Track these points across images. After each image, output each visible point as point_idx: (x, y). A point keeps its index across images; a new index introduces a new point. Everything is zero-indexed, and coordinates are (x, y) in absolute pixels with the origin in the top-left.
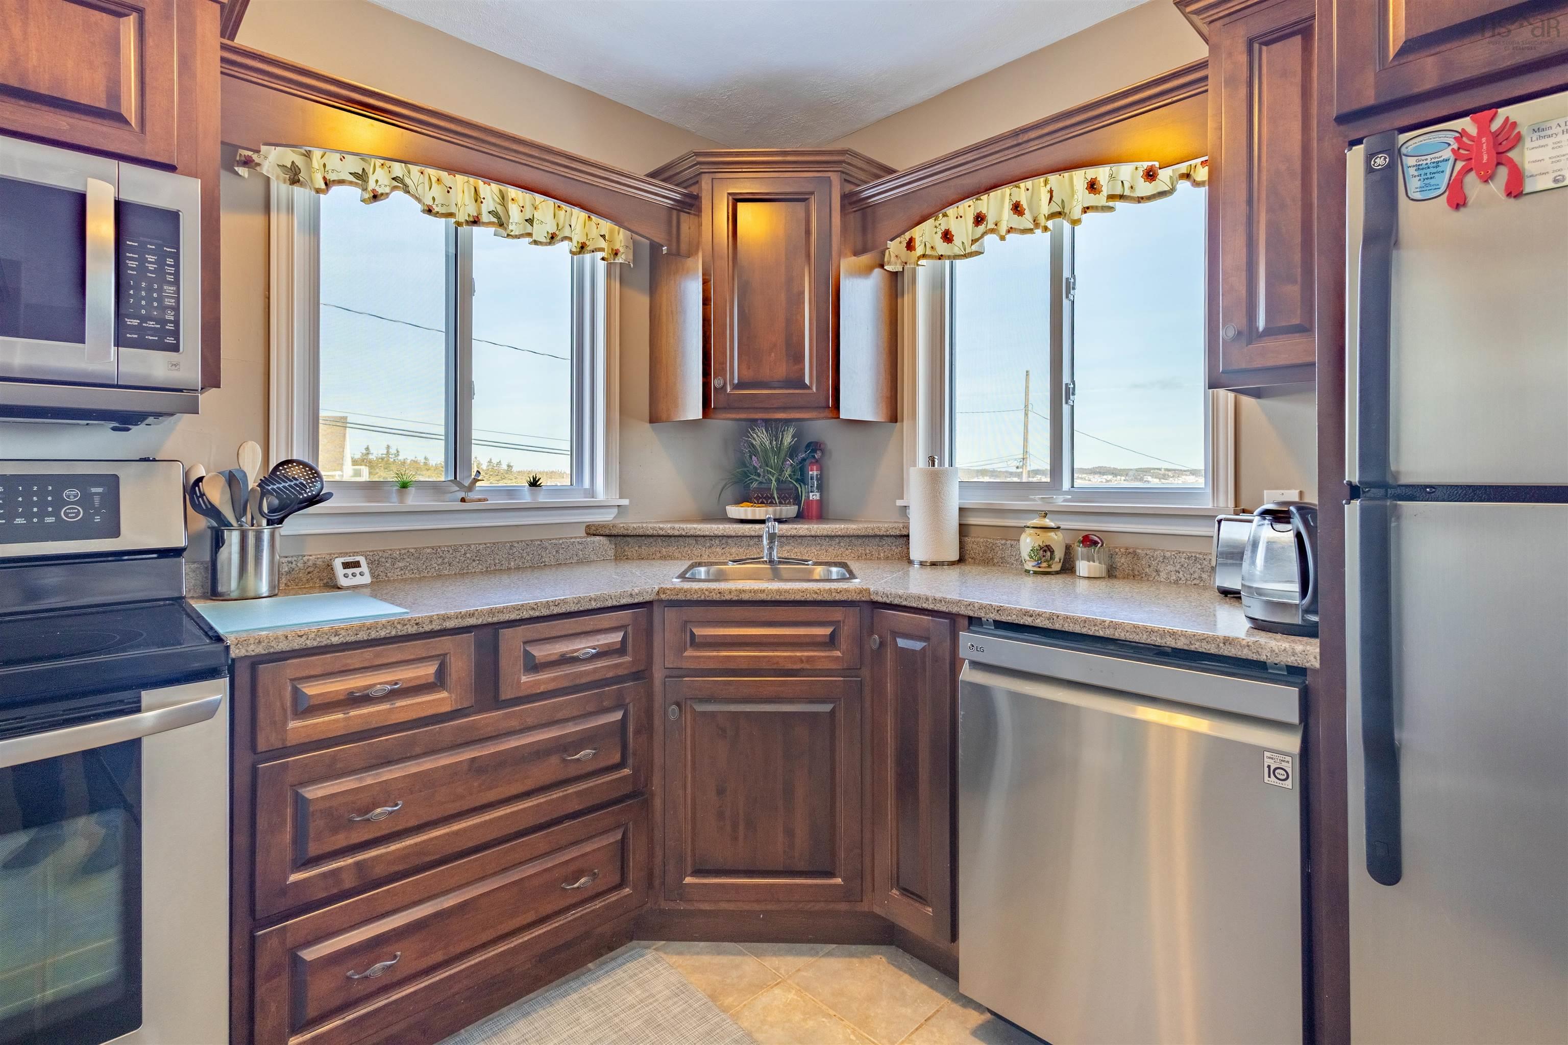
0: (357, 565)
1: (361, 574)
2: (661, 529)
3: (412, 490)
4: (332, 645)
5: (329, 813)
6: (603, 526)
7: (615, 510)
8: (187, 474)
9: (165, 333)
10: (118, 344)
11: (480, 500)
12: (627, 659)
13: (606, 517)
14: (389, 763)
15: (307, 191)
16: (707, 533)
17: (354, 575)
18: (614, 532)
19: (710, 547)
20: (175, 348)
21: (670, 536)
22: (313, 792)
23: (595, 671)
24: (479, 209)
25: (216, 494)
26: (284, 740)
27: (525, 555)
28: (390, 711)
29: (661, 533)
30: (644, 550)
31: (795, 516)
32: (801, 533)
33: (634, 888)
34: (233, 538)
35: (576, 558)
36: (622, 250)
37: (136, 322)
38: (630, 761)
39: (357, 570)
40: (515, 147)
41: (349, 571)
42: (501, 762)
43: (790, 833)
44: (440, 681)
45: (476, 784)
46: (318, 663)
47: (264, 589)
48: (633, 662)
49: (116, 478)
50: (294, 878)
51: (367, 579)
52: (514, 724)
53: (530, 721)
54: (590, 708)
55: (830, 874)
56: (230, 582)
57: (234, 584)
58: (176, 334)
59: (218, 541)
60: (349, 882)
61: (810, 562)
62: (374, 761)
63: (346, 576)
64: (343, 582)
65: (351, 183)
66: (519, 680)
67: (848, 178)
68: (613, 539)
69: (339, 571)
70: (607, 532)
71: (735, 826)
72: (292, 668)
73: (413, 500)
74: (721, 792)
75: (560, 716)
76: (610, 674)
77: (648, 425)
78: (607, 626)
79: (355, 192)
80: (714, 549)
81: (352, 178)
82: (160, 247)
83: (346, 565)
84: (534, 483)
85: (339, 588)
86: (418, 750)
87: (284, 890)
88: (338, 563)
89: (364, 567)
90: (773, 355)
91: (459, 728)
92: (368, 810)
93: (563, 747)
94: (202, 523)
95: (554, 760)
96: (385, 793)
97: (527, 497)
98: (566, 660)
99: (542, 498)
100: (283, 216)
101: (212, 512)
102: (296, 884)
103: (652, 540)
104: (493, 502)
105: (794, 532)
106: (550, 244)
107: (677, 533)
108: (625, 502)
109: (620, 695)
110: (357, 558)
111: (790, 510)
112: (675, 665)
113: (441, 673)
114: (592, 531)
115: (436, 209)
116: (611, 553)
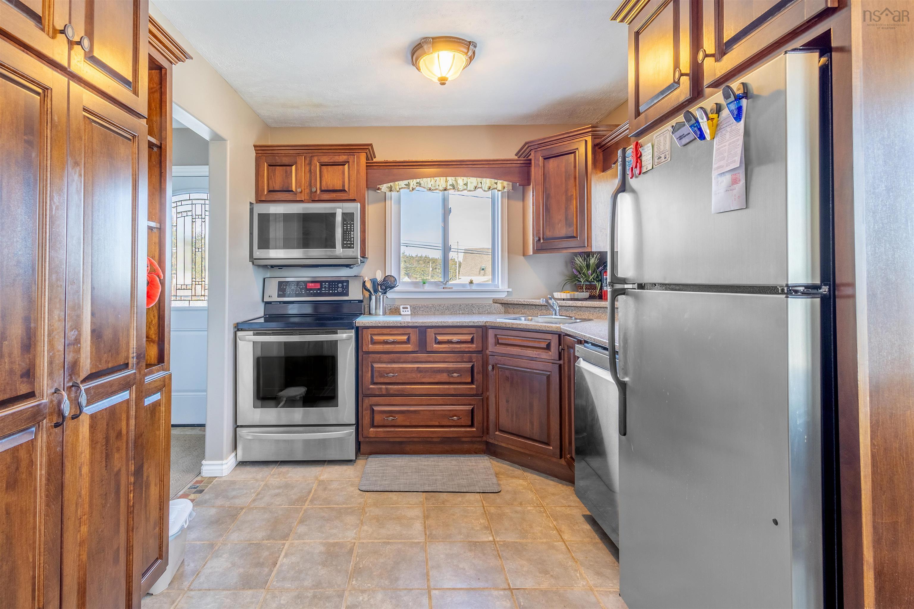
0: (407, 308)
1: (408, 311)
2: (520, 301)
3: (427, 284)
4: (379, 326)
5: (379, 371)
6: (499, 300)
7: (506, 293)
8: (363, 280)
9: (351, 244)
10: (342, 248)
11: (450, 288)
12: (474, 346)
13: (502, 296)
14: (394, 362)
15: (395, 192)
16: (538, 304)
17: (406, 311)
18: (503, 302)
19: (541, 310)
20: (353, 248)
21: (525, 305)
22: (375, 365)
23: (460, 348)
24: (447, 184)
25: (369, 285)
26: (368, 350)
27: (465, 309)
28: (394, 347)
29: (520, 303)
30: (515, 310)
31: (588, 297)
32: (578, 305)
33: (477, 429)
34: (373, 298)
35: (487, 312)
36: (506, 186)
37: (346, 242)
38: (475, 383)
39: (407, 310)
40: (451, 163)
41: (404, 310)
42: (426, 370)
43: (532, 423)
44: (408, 342)
45: (419, 375)
46: (376, 331)
47: (381, 313)
48: (476, 347)
49: (348, 281)
50: (371, 386)
51: (409, 313)
52: (431, 359)
53: (436, 360)
54: (458, 360)
55: (548, 444)
56: (373, 311)
57: (374, 312)
58: (353, 244)
59: (370, 299)
60: (384, 392)
61: (573, 318)
62: (390, 361)
63: (403, 311)
64: (402, 313)
65: (404, 188)
66: (433, 346)
67: (596, 137)
68: (503, 305)
69: (402, 310)
70: (500, 302)
71: (512, 416)
72: (370, 331)
73: (427, 288)
74: (507, 402)
75: (447, 360)
76: (467, 350)
77: (522, 258)
78: (466, 333)
79: (407, 190)
80: (543, 311)
81: (405, 186)
82: (350, 222)
83: (403, 308)
84: (471, 282)
85: (400, 314)
86: (402, 361)
87: (369, 389)
88: (401, 307)
89: (409, 309)
90: (560, 224)
91: (414, 357)
92: (388, 374)
93: (450, 372)
94: (367, 294)
95: (445, 375)
96: (393, 370)
97: (468, 288)
98: (450, 342)
99: (474, 288)
100: (389, 201)
101: (368, 291)
102: (371, 388)
103: (518, 306)
104: (455, 289)
105: (575, 305)
106: (474, 190)
107: (526, 303)
108: (510, 290)
109: (471, 358)
110: (407, 306)
111: (586, 295)
112: (492, 351)
113: (408, 339)
114: (495, 301)
115: (432, 188)
116: (503, 310)
